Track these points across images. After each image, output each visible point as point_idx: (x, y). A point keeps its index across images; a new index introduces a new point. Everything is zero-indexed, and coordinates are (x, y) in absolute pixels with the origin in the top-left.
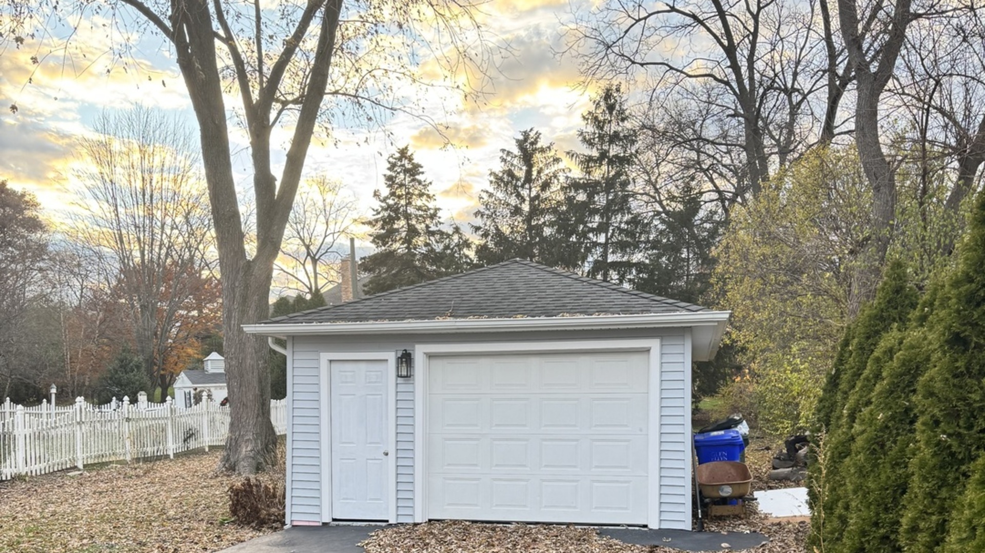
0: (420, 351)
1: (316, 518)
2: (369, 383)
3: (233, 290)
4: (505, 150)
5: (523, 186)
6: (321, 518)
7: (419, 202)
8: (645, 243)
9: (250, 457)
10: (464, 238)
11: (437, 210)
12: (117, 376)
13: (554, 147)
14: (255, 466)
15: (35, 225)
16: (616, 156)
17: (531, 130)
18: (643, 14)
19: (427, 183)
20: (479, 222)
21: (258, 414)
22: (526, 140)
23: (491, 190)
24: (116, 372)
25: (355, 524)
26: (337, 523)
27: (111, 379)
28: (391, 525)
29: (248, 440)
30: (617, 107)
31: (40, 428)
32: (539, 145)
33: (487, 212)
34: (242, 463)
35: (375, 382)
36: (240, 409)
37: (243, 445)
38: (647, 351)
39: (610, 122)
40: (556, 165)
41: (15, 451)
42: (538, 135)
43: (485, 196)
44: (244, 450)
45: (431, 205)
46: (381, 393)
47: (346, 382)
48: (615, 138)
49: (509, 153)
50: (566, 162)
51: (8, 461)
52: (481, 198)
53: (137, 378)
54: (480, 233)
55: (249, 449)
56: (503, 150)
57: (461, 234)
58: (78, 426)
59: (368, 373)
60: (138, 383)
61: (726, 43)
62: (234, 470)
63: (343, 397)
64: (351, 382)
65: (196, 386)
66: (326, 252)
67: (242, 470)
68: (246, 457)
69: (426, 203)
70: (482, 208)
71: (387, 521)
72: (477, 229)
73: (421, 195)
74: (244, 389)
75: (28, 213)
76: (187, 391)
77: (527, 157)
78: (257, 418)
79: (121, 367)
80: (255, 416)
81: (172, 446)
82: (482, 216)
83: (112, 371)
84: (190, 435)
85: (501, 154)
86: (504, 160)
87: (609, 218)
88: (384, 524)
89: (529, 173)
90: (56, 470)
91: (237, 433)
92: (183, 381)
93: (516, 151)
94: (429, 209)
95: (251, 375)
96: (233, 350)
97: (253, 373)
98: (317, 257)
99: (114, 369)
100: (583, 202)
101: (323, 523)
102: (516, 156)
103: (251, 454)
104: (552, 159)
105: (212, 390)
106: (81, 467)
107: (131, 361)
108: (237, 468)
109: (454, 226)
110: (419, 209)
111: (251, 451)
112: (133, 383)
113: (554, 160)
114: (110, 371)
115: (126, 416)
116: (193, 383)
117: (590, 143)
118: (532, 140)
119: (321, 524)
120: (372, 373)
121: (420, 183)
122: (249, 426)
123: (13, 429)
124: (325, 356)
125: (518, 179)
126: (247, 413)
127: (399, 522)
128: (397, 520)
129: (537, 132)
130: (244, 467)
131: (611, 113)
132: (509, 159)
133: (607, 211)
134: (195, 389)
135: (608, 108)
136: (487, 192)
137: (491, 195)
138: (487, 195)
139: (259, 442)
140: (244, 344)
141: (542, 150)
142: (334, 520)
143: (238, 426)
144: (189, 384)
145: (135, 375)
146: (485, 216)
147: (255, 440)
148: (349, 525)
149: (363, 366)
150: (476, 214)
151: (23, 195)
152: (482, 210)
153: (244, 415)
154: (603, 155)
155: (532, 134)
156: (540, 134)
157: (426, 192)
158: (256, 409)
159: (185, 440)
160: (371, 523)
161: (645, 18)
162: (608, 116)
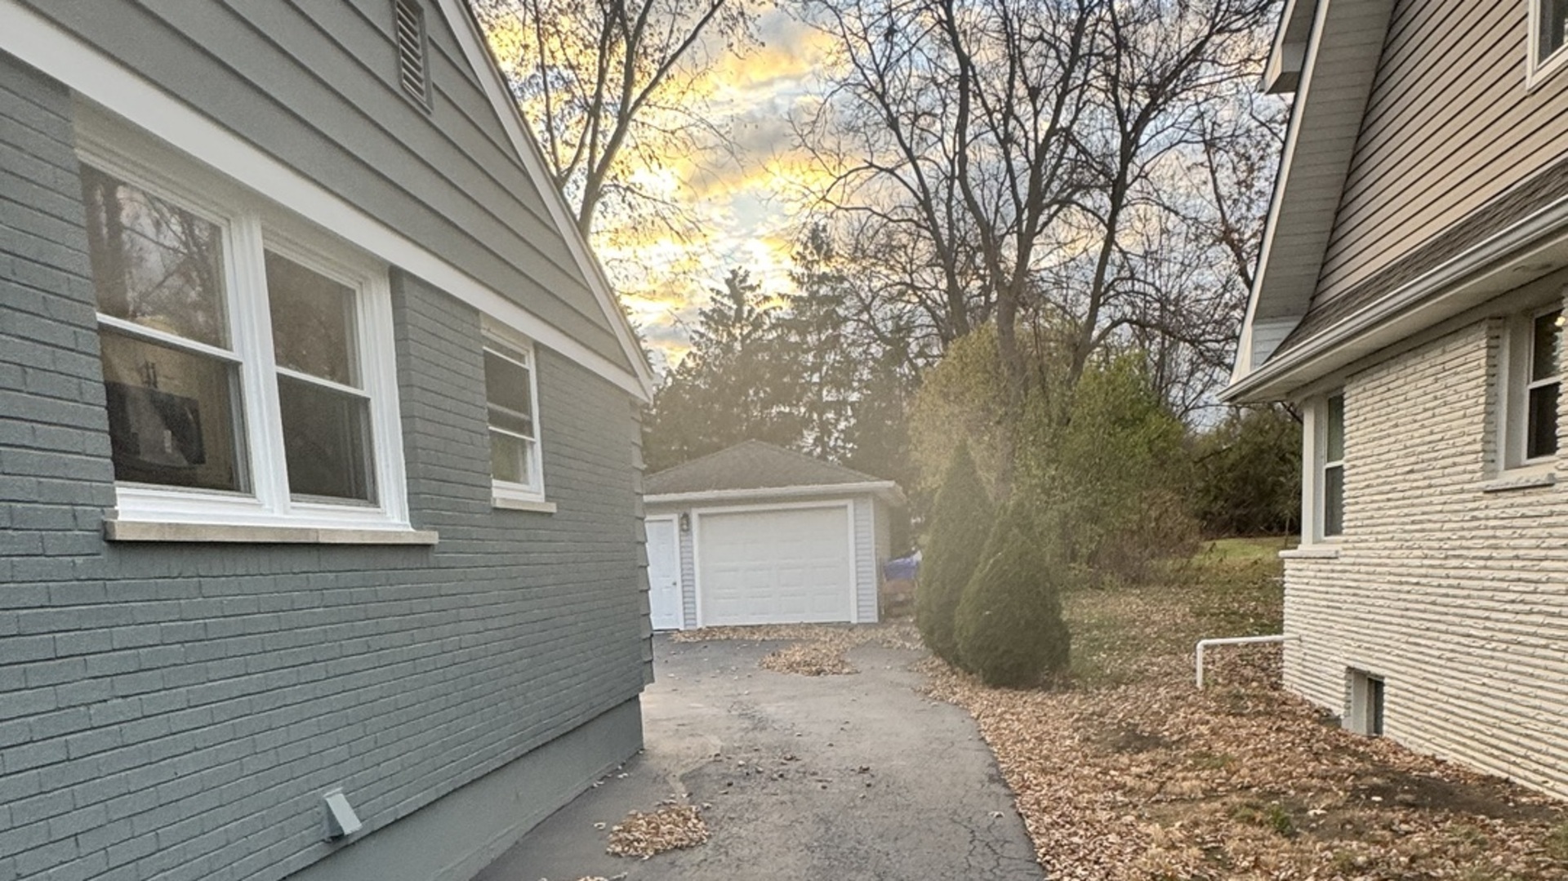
0: (694, 514)
2: (660, 535)
4: (714, 289)
5: (734, 326)
16: (826, 296)
17: (740, 268)
18: (843, 172)
22: (734, 278)
23: (702, 330)
30: (825, 247)
32: (748, 283)
35: (665, 535)
38: (845, 507)
39: (818, 262)
40: (766, 304)
43: (696, 336)
46: (669, 542)
48: (823, 278)
49: (718, 292)
50: (776, 302)
52: (692, 339)
59: (659, 529)
61: (921, 196)
70: (694, 349)
71: (678, 629)
77: (737, 296)
85: (710, 294)
86: (713, 299)
87: (822, 358)
89: (739, 311)
100: (796, 343)
102: (725, 295)
104: (762, 297)
113: (765, 298)
117: (801, 283)
118: (741, 278)
120: (662, 529)
125: (729, 318)
127: (687, 629)
128: (685, 628)
129: (746, 271)
131: (819, 253)
132: (719, 297)
133: (821, 349)
135: (815, 248)
136: (698, 332)
138: (699, 335)
141: (752, 288)
152: (694, 351)
154: (813, 295)
156: (749, 272)
160: (667, 632)
161: (846, 176)
162: (816, 257)
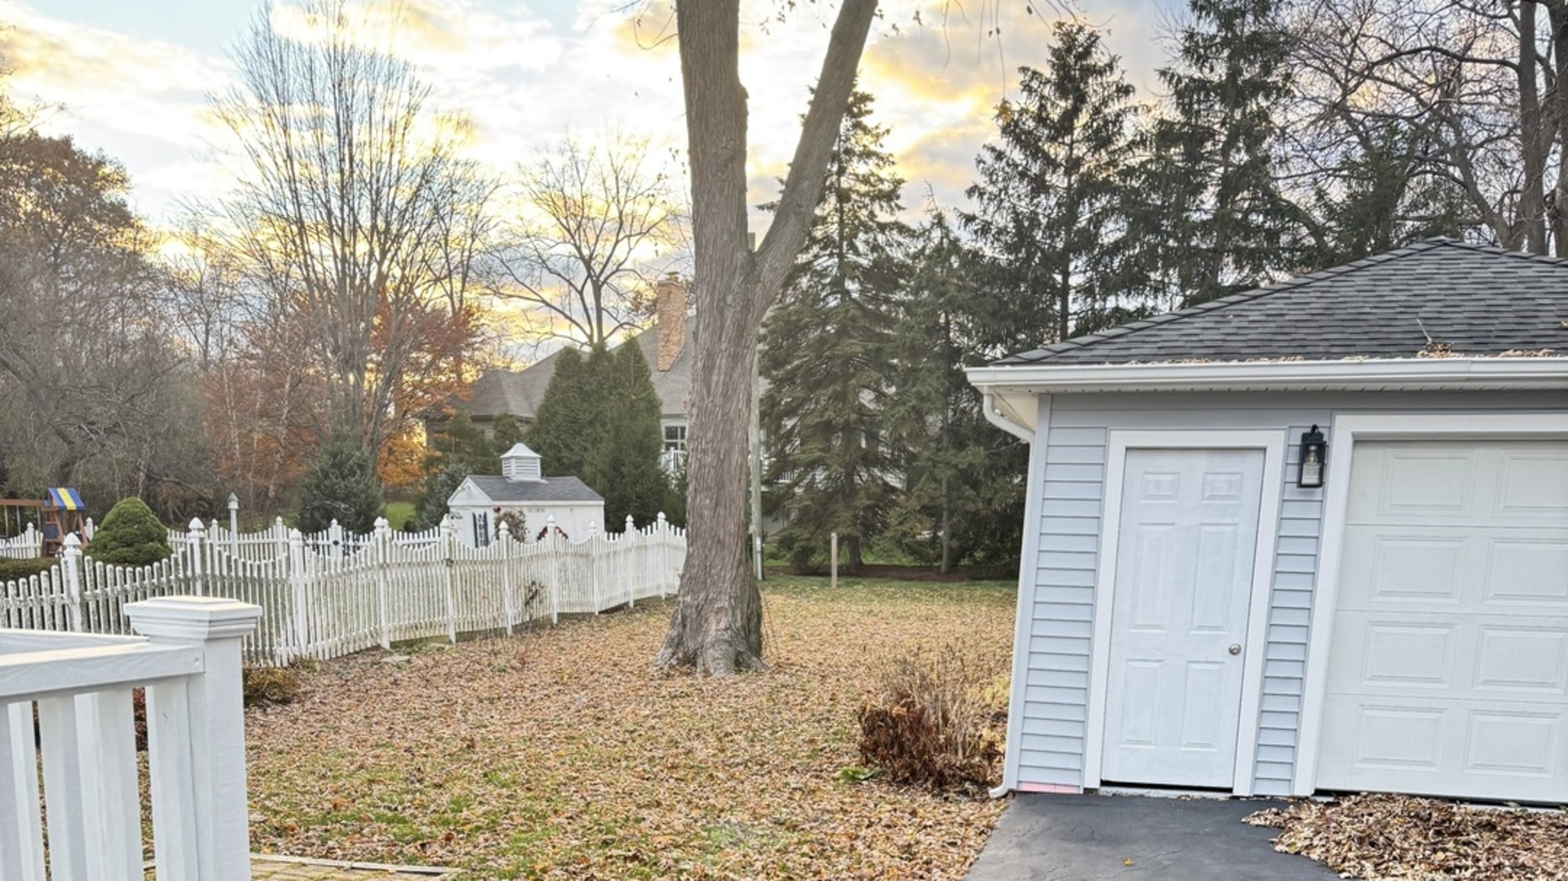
0: (1342, 430)
1: (1072, 779)
2: (1211, 497)
3: (722, 313)
4: (1028, 69)
6: (1082, 779)
7: (859, 167)
8: (1292, 251)
9: (725, 641)
10: (952, 236)
11: (898, 183)
12: (327, 483)
13: (1120, 65)
14: (733, 657)
15: (120, 217)
17: (1081, 29)
19: (881, 131)
20: (973, 206)
21: (740, 561)
22: (1069, 50)
23: (1000, 146)
24: (326, 476)
25: (1154, 793)
26: (1114, 790)
27: (317, 487)
28: (1237, 798)
29: (720, 610)
31: (326, 573)
32: (1092, 61)
33: (990, 188)
34: (711, 651)
35: (1224, 497)
36: (711, 549)
37: (712, 619)
40: (1123, 100)
41: (291, 614)
42: (1093, 39)
43: (989, 158)
44: (714, 627)
45: (886, 173)
46: (1236, 520)
47: (1158, 497)
49: (1035, 75)
51: (283, 632)
52: (980, 161)
53: (362, 486)
54: (973, 226)
55: (722, 625)
56: (1024, 70)
57: (947, 228)
58: (381, 573)
59: (1210, 477)
60: (363, 496)
62: (695, 665)
63: (1146, 528)
64: (1169, 497)
65: (498, 503)
66: (617, 270)
67: (711, 666)
68: (718, 641)
69: (876, 170)
70: (982, 181)
71: (1230, 790)
72: (970, 219)
73: (867, 154)
74: (722, 513)
75: (112, 195)
76: (479, 512)
77: (1069, 86)
78: (738, 567)
79: (333, 466)
80: (736, 564)
81: (511, 614)
82: (981, 195)
83: (320, 474)
84: (533, 594)
85: (1021, 77)
86: (1027, 88)
88: (1222, 796)
90: (351, 651)
91: (702, 595)
92: (470, 496)
93: (1047, 72)
94: (881, 180)
95: (736, 484)
96: (710, 434)
97: (740, 481)
98: (602, 279)
99: (322, 470)
101: (1085, 789)
102: (1048, 81)
103: (726, 637)
104: (1114, 88)
105: (525, 511)
106: (386, 645)
107: (350, 456)
108: (700, 661)
109: (934, 213)
110: (865, 180)
111: (726, 629)
112: (356, 496)
113: (1119, 90)
114: (314, 473)
115: (447, 556)
116: (494, 498)
118: (1080, 50)
119: (1081, 792)
120: (1220, 478)
121: (866, 130)
122: (724, 582)
123: (288, 575)
124: (1121, 438)
126: (723, 559)
127: (1257, 793)
128: (1253, 787)
129: (1091, 35)
130: (715, 659)
132: (1035, 84)
134: (498, 510)
136: (993, 149)
137: (1000, 156)
138: (994, 155)
139: (738, 612)
140: (732, 422)
141: (1098, 71)
142: (1104, 783)
143: (705, 582)
144: (485, 500)
145: (358, 483)
146: (985, 197)
147: (733, 609)
148: (1142, 796)
149: (1200, 462)
150: (971, 192)
151: (100, 163)
152: (982, 185)
153: (717, 561)
155: (1081, 38)
156: (1097, 38)
157: (877, 149)
158: (739, 551)
159: (527, 603)
160: (1191, 793)
